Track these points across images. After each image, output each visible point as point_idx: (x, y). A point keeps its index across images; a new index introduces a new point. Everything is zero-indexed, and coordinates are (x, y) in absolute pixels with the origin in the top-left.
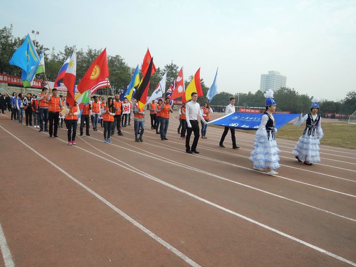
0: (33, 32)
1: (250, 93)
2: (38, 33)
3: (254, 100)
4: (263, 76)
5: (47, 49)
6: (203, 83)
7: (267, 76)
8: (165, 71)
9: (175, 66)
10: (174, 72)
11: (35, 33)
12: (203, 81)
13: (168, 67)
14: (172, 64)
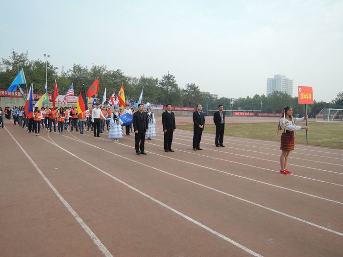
0: (45, 55)
1: (248, 97)
2: (49, 56)
3: (252, 104)
4: (269, 80)
5: (56, 68)
6: (199, 90)
7: (273, 80)
8: (163, 81)
9: (172, 76)
10: (172, 81)
11: (47, 56)
12: (198, 89)
13: (165, 77)
14: (169, 75)
